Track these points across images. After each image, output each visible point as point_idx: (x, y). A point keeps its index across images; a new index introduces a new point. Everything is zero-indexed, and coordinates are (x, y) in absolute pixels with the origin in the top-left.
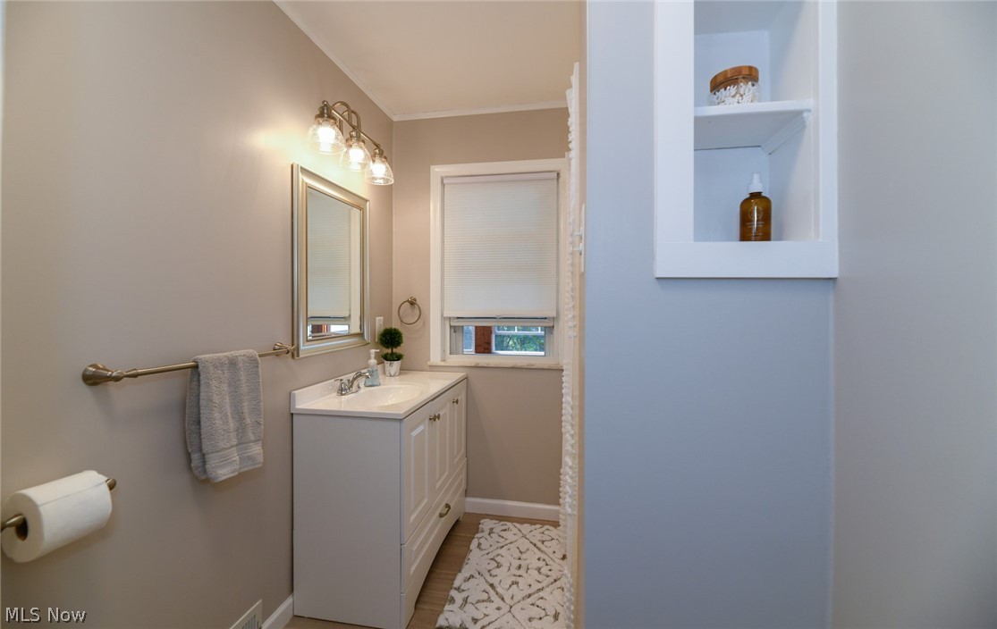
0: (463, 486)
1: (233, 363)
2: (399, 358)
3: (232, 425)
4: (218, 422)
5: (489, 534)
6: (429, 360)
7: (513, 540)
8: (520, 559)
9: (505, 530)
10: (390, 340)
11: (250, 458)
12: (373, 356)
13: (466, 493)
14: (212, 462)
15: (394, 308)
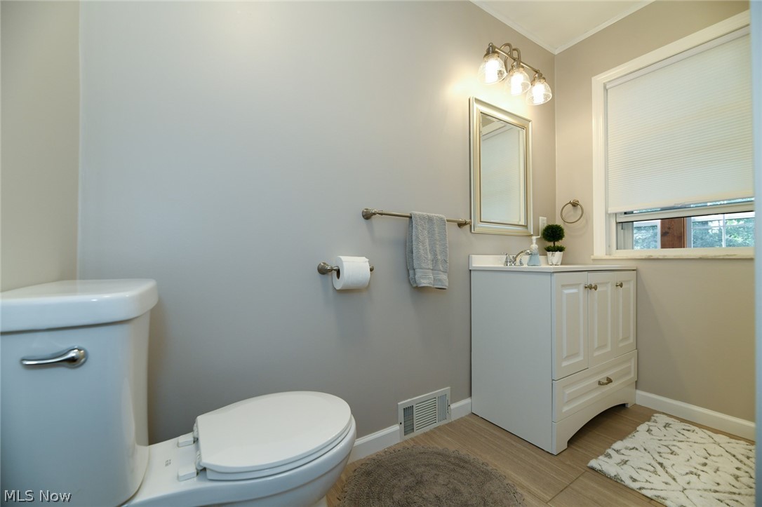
0: (633, 375)
1: (430, 219)
2: (561, 249)
3: (430, 256)
4: (422, 252)
5: (665, 427)
6: (593, 255)
7: (698, 441)
8: (707, 458)
9: (689, 430)
10: (553, 235)
11: (440, 280)
12: (534, 242)
13: (637, 385)
14: (419, 273)
15: (557, 208)
